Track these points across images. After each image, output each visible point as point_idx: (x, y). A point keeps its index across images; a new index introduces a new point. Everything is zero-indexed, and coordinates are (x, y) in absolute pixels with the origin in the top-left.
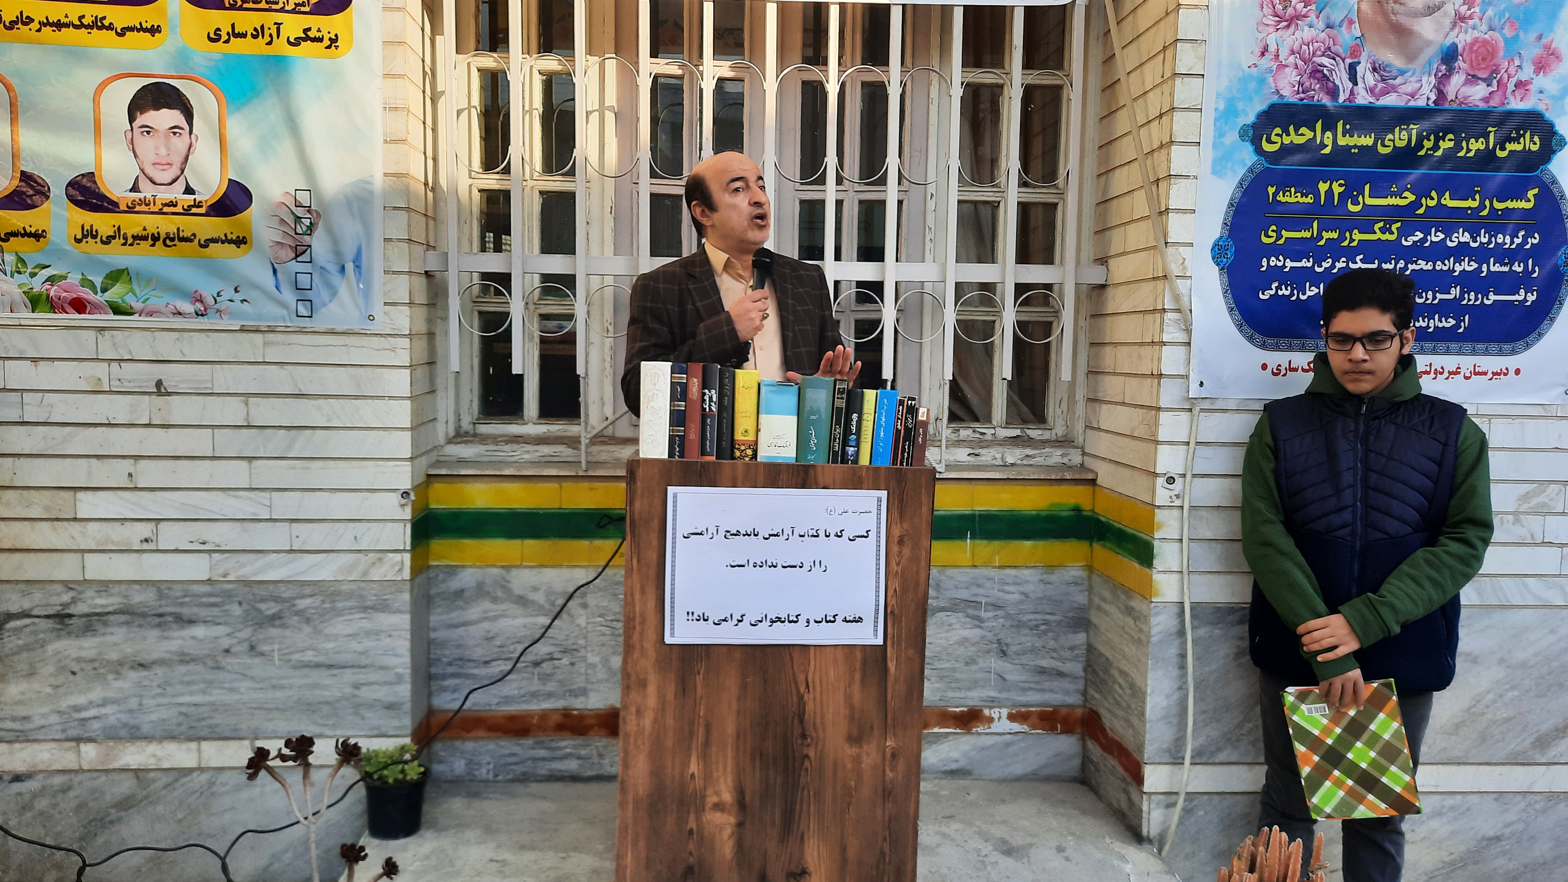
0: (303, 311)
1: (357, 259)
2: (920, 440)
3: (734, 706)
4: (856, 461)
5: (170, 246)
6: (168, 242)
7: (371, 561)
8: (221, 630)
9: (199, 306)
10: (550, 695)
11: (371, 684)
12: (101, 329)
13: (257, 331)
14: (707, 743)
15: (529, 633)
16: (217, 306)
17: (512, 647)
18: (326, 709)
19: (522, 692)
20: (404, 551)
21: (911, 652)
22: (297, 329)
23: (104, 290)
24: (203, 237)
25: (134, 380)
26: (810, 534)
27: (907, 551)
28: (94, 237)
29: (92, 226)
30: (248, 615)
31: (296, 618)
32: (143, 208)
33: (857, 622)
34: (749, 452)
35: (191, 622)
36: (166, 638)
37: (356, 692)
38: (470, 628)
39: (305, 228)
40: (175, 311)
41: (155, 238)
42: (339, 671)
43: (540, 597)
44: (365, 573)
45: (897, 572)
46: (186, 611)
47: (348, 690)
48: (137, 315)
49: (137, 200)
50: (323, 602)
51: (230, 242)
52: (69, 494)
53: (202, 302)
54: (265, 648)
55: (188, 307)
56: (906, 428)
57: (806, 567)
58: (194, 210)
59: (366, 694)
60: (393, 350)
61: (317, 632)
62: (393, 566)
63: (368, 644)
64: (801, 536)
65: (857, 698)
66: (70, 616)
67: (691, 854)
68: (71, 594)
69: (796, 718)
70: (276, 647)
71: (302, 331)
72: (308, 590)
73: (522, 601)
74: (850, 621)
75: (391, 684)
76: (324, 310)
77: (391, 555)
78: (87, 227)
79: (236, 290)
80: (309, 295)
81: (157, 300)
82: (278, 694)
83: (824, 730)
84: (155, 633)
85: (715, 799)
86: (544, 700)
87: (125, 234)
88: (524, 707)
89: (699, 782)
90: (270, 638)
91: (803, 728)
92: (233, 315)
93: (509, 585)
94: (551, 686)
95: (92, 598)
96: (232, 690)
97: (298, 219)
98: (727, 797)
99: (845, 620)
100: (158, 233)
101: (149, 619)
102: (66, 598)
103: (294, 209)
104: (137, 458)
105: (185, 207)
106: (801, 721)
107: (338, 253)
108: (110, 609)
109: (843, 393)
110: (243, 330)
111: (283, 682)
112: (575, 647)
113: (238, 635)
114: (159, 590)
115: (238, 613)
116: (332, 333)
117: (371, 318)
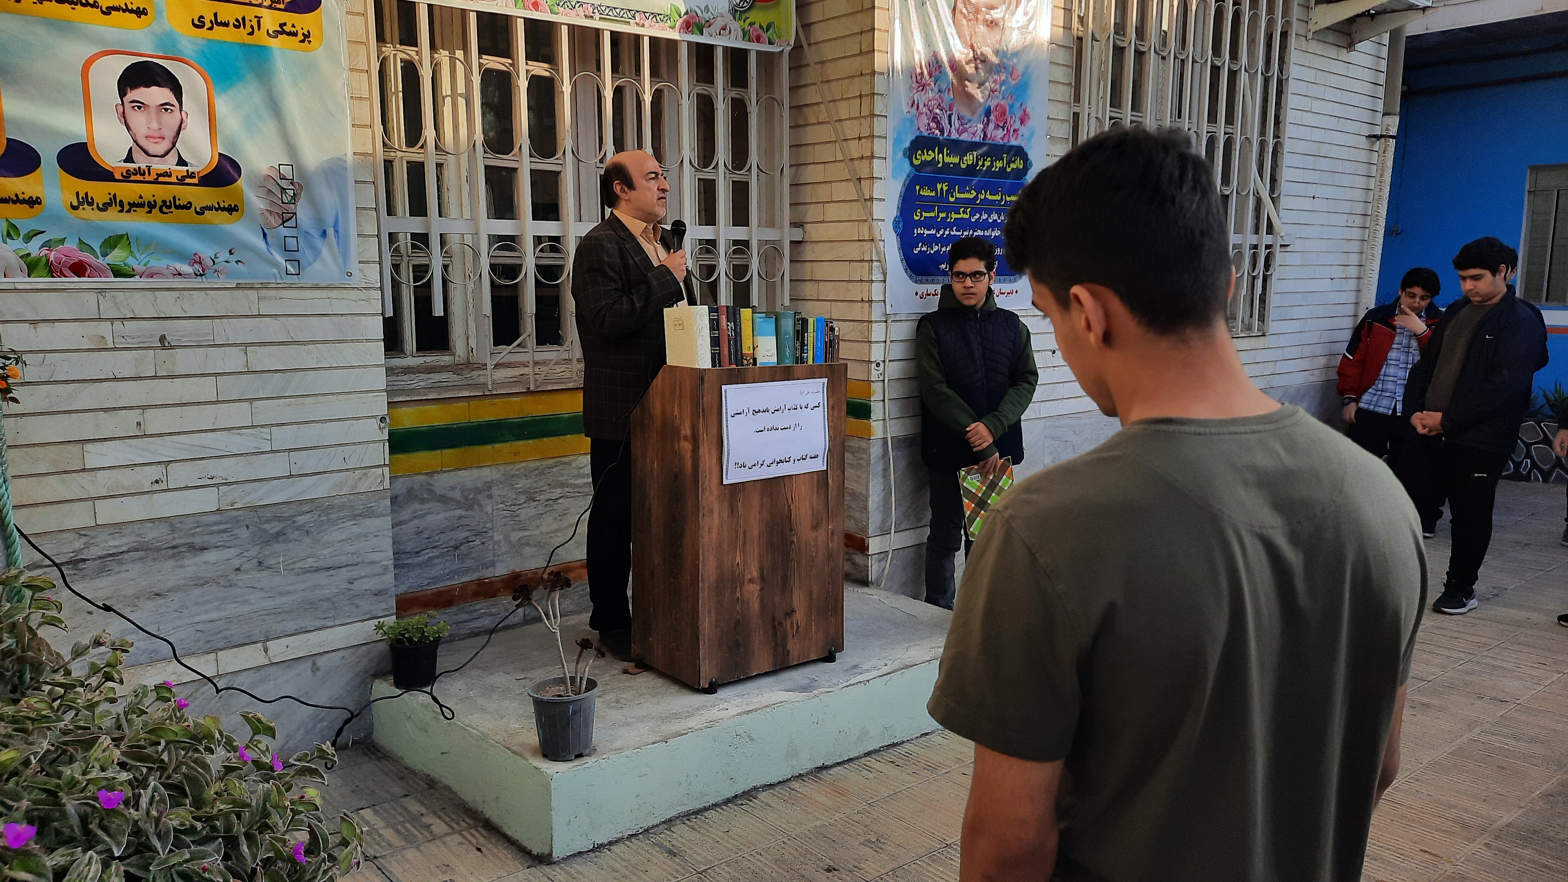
0: (291, 270)
1: (336, 225)
2: (837, 345)
4: (808, 362)
5: (167, 213)
6: (164, 209)
7: (358, 477)
8: (232, 552)
9: (197, 266)
10: (468, 570)
11: (363, 577)
12: (101, 291)
13: (252, 288)
14: (744, 543)
15: (450, 524)
16: (215, 267)
17: (437, 538)
18: (326, 604)
19: (447, 571)
20: (384, 465)
21: (839, 472)
22: (286, 286)
23: (105, 255)
24: (198, 205)
25: (138, 337)
26: (793, 408)
27: (836, 413)
28: (91, 204)
29: (86, 194)
30: (255, 535)
31: (297, 532)
32: (139, 177)
33: (816, 457)
34: (753, 361)
35: (203, 549)
36: (181, 567)
37: (351, 586)
38: (403, 527)
39: (289, 198)
40: (176, 273)
41: (152, 206)
42: (335, 571)
43: (457, 495)
44: (354, 487)
46: (198, 540)
47: (346, 585)
48: (138, 277)
49: (132, 170)
50: (320, 516)
51: (224, 209)
52: (77, 448)
53: (200, 263)
54: (272, 562)
55: (186, 269)
56: (829, 340)
57: (793, 427)
58: (188, 181)
59: (358, 586)
60: (367, 300)
61: (317, 541)
62: (376, 478)
63: (359, 545)
64: (788, 410)
65: (815, 503)
66: (84, 560)
67: (738, 613)
68: (84, 540)
69: (787, 519)
70: (281, 559)
71: (290, 288)
72: (307, 508)
73: (443, 499)
75: (379, 575)
76: (309, 268)
77: (374, 470)
78: (82, 194)
79: (231, 253)
80: (297, 256)
81: (159, 263)
82: (285, 599)
83: (800, 524)
84: (171, 563)
85: (749, 577)
86: (463, 575)
87: (121, 201)
88: (449, 583)
89: (741, 568)
90: (274, 553)
91: (790, 525)
92: (229, 275)
93: (432, 488)
94: (468, 563)
95: (106, 541)
96: (244, 603)
97: (283, 190)
98: (755, 574)
99: (810, 457)
100: (155, 201)
101: (163, 552)
102: (78, 545)
103: (279, 181)
104: (144, 408)
105: (179, 177)
106: (790, 521)
107: (319, 220)
108: (124, 548)
110: (238, 287)
111: (288, 588)
112: (484, 530)
113: (246, 554)
114: (172, 525)
115: (246, 535)
116: (317, 288)
117: (349, 274)
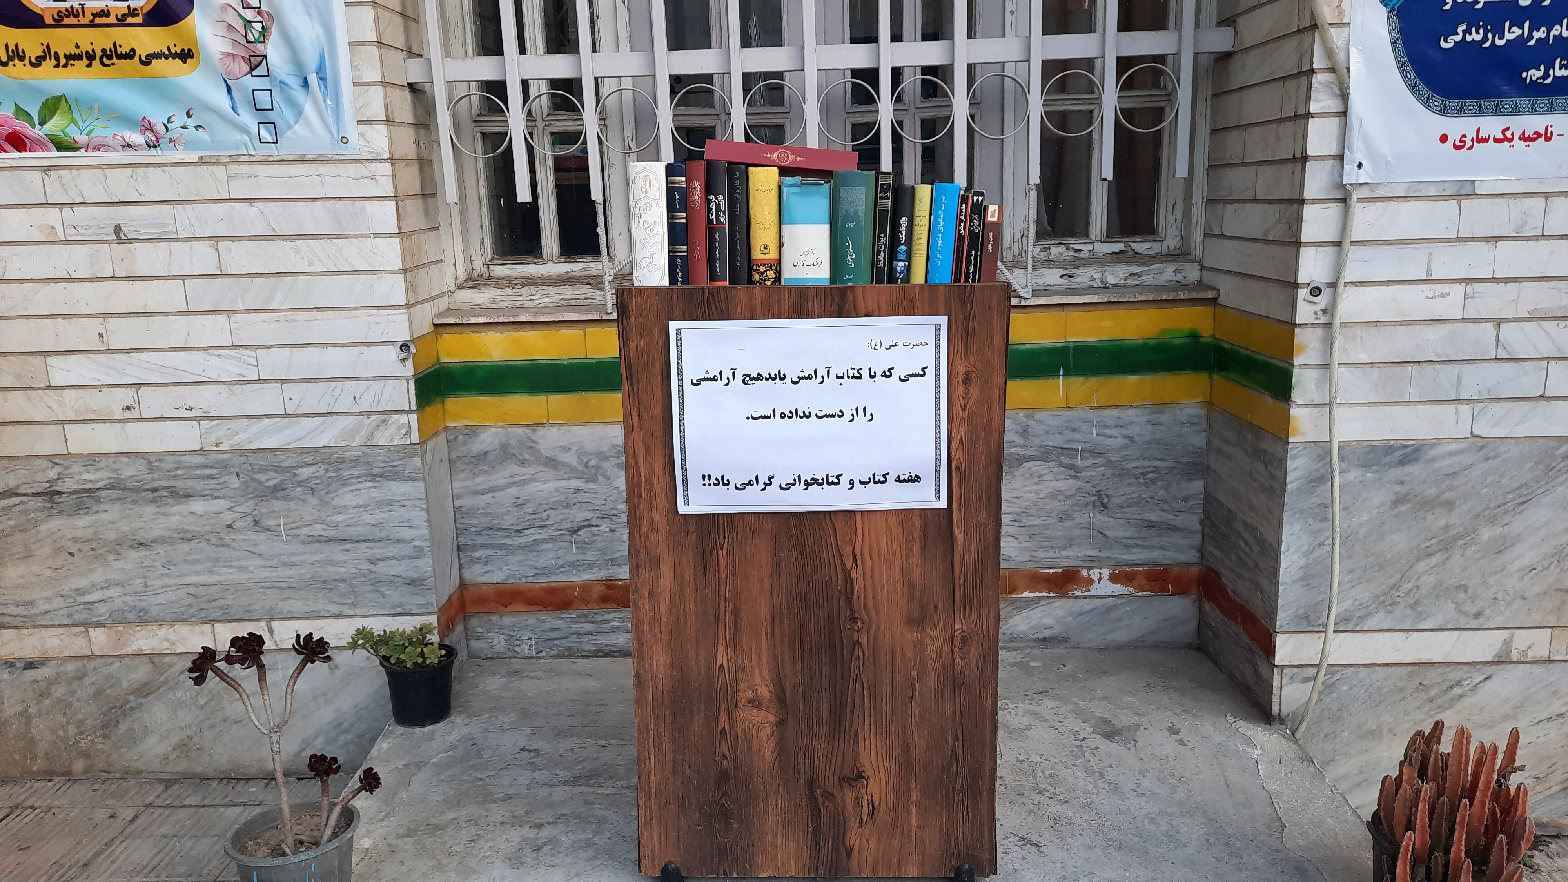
0: (266, 136)
1: (320, 71)
2: (990, 247)
3: (767, 585)
4: (907, 279)
5: (108, 66)
6: (106, 61)
7: (375, 424)
8: (221, 504)
9: (149, 135)
10: (591, 565)
11: (390, 558)
12: (46, 169)
13: (218, 162)
14: (736, 630)
15: (563, 498)
16: (169, 135)
17: (545, 514)
18: (342, 586)
19: (561, 562)
20: (410, 411)
21: (983, 516)
22: (262, 158)
23: (42, 123)
24: (142, 52)
25: (90, 227)
26: (851, 375)
27: (975, 392)
28: (22, 58)
29: (17, 46)
30: (248, 487)
31: (299, 489)
32: (72, 20)
33: (914, 481)
34: (771, 274)
35: (187, 496)
36: (164, 514)
37: (373, 568)
38: (496, 494)
39: (257, 34)
40: (124, 144)
41: (91, 57)
42: (352, 545)
43: (571, 458)
44: (370, 437)
45: (962, 418)
46: (180, 484)
47: (365, 566)
48: (83, 150)
49: (64, 11)
50: (327, 471)
51: (176, 56)
52: (37, 360)
53: (152, 130)
54: (271, 523)
55: (138, 138)
56: (971, 232)
57: (847, 416)
58: (130, 20)
59: (382, 568)
60: (373, 178)
61: (323, 503)
62: (399, 428)
63: (381, 515)
64: (838, 378)
65: (916, 573)
66: (59, 493)
67: (724, 756)
68: (57, 469)
69: (843, 597)
70: (282, 521)
71: (267, 161)
72: (309, 459)
73: (552, 463)
74: (904, 481)
75: (410, 558)
76: (289, 133)
77: (395, 416)
78: (11, 47)
79: (189, 115)
80: (272, 116)
81: (103, 131)
82: (290, 572)
83: (877, 612)
84: (151, 509)
85: (750, 694)
86: (584, 570)
87: (56, 53)
88: (564, 578)
89: (729, 675)
90: (273, 511)
91: (852, 610)
92: (190, 145)
93: (535, 446)
94: (590, 556)
95: (80, 474)
96: (240, 569)
97: (248, 23)
98: (764, 692)
99: (898, 480)
100: (93, 51)
101: (143, 494)
102: (52, 474)
103: (242, 11)
104: (105, 316)
105: (119, 17)
106: (850, 602)
107: (297, 63)
108: (100, 485)
109: (888, 190)
110: (201, 162)
111: (293, 559)
112: (614, 512)
113: (238, 508)
114: (150, 462)
115: (236, 486)
116: (302, 160)
117: (344, 140)
